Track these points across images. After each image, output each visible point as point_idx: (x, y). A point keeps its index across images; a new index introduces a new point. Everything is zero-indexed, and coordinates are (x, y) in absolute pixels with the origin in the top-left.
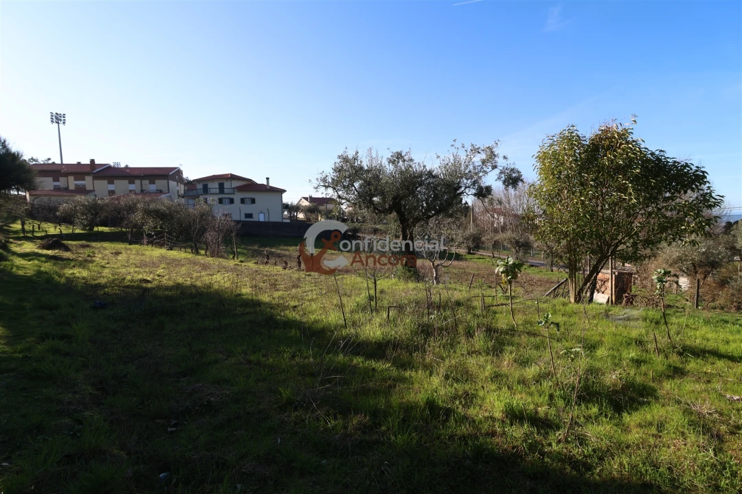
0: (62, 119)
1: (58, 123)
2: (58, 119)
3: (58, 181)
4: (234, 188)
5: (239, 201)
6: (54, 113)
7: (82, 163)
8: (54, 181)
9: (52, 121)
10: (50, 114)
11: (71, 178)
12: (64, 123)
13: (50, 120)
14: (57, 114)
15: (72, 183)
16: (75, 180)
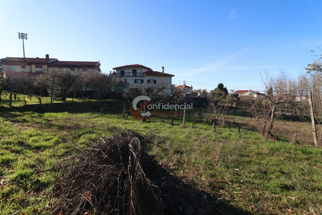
0: (25, 36)
1: (23, 39)
2: (23, 36)
3: (25, 68)
4: (143, 73)
5: (147, 82)
6: (21, 33)
7: (40, 58)
8: (22, 68)
9: (20, 37)
10: (18, 33)
11: (33, 66)
12: (26, 39)
13: (18, 36)
14: (22, 33)
15: (34, 69)
16: (36, 67)
